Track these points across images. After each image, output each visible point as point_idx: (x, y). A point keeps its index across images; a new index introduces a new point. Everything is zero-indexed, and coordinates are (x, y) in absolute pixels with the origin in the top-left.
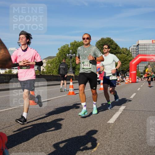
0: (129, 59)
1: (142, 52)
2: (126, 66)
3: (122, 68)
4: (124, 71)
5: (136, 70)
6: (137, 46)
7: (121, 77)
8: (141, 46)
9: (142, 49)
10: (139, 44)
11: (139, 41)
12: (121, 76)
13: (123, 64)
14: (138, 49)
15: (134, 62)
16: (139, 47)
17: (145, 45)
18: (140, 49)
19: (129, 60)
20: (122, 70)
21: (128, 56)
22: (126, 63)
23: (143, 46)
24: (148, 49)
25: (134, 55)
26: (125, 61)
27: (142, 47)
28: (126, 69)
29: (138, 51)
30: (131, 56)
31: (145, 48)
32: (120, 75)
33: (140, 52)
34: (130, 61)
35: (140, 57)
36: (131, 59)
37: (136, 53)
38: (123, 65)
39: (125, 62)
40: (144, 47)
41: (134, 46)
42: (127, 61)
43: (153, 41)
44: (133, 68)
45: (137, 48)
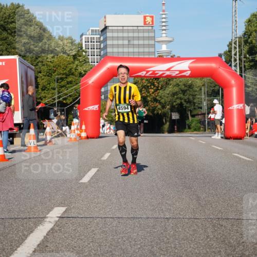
0: (81, 69)
1: (115, 50)
2: (71, 90)
3: (59, 97)
4: (66, 105)
5: (98, 101)
6: (102, 31)
7: (58, 124)
8: (112, 31)
9: (115, 42)
10: (106, 28)
11: (107, 16)
12: (55, 121)
13: (63, 83)
14: (105, 40)
15: (93, 79)
16: (109, 34)
17: (123, 31)
18: (109, 42)
19: (80, 73)
20: (58, 102)
21: (77, 62)
22: (71, 82)
23: (118, 31)
24: (132, 42)
25: (93, 59)
26: (67, 75)
27: (115, 35)
28: (70, 100)
29: (105, 47)
30: (86, 61)
31: (123, 38)
32: (52, 116)
33: (109, 50)
34: (81, 75)
35: (110, 65)
36: (85, 71)
37: (100, 52)
38: (62, 87)
39: (69, 79)
40: (120, 35)
41: (92, 31)
42: (73, 74)
43: (145, 18)
44: (90, 95)
45: (102, 39)
